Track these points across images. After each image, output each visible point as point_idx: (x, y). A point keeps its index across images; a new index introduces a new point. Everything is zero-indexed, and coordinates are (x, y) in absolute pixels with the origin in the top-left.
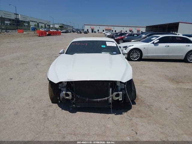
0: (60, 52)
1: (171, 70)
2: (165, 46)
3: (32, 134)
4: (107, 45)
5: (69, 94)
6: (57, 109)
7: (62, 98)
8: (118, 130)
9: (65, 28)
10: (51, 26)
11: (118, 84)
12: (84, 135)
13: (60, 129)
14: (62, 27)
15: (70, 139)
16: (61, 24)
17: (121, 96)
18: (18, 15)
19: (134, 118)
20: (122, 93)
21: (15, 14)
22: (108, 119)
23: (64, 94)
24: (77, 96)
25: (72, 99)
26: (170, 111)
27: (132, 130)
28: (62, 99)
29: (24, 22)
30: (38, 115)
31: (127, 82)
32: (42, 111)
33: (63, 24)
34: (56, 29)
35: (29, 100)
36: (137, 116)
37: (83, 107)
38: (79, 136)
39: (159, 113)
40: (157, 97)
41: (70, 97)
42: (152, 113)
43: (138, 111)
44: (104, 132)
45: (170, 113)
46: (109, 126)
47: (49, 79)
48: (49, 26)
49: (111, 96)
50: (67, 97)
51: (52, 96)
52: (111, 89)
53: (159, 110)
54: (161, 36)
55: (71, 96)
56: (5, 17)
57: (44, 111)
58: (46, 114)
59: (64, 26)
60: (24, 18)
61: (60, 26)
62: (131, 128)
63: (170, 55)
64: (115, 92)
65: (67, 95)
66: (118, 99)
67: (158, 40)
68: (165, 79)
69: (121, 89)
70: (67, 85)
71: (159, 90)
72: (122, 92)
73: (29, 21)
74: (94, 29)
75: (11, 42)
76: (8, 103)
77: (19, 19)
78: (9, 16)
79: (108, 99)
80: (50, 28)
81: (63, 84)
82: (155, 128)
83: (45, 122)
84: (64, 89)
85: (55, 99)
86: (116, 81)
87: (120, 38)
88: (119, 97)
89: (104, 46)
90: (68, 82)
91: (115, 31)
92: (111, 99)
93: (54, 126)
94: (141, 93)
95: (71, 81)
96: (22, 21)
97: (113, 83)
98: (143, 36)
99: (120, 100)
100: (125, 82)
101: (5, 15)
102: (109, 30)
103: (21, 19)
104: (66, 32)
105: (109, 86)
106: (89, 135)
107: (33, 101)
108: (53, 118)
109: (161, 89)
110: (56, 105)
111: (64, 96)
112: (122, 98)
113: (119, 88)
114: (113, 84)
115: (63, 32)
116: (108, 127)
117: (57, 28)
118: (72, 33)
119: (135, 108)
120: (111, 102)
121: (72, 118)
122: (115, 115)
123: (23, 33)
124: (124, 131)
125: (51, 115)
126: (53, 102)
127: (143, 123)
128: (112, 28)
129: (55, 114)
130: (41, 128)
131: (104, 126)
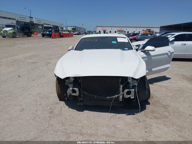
0: (69, 49)
1: (188, 70)
2: (182, 45)
3: (36, 132)
4: (118, 41)
5: (76, 90)
6: (64, 106)
7: (69, 94)
8: (129, 132)
9: (78, 30)
10: (64, 29)
11: (130, 81)
12: (91, 135)
13: (66, 127)
14: (74, 29)
15: (76, 139)
16: (74, 27)
17: (133, 93)
18: (33, 18)
19: (148, 119)
20: (134, 91)
21: (30, 17)
22: (119, 118)
23: (71, 90)
24: (85, 93)
25: (80, 96)
26: (189, 112)
27: (146, 132)
28: (69, 96)
29: (39, 25)
30: (44, 112)
31: (140, 78)
32: (49, 108)
33: (75, 27)
34: (68, 31)
35: (37, 97)
36: (152, 117)
37: (91, 105)
38: (86, 136)
39: (176, 114)
40: (174, 97)
41: (77, 94)
42: (168, 114)
43: (153, 112)
44: (114, 133)
45: (188, 114)
46: (119, 126)
47: (56, 75)
48: (62, 28)
49: (122, 93)
50: (74, 94)
51: (60, 93)
52: (121, 86)
53: (176, 111)
54: (177, 34)
55: (78, 92)
56: (21, 20)
57: (51, 109)
58: (52, 112)
59: (76, 28)
60: (39, 21)
61: (72, 29)
62: (144, 129)
63: (187, 54)
64: (126, 89)
65: (74, 91)
66: (130, 97)
67: (174, 38)
68: (181, 79)
69: (133, 86)
70: (74, 81)
71: (176, 89)
72: (134, 89)
73: (43, 24)
74: (106, 30)
75: (25, 43)
76: (15, 99)
77: (33, 22)
78: (24, 19)
79: (118, 97)
80: (63, 30)
81: (70, 80)
82: (172, 131)
83: (50, 119)
84: (71, 85)
85: (62, 96)
86: (127, 77)
87: (132, 38)
88: (131, 95)
89: (115, 42)
90: (75, 78)
91: (128, 32)
92: (121, 97)
93: (59, 124)
94: (155, 92)
95: (78, 77)
96: (36, 24)
97: (124, 79)
98: (157, 35)
99: (131, 98)
100: (137, 78)
101: (20, 18)
102: (121, 31)
103: (35, 22)
104: (78, 34)
105: (120, 83)
106: (97, 136)
107: (40, 98)
108: (59, 116)
109: (178, 89)
110: (63, 103)
111: (71, 92)
112: (134, 96)
113: (131, 85)
114: (124, 81)
115: (75, 34)
116: (118, 128)
117: (70, 30)
118: (84, 34)
119: (150, 108)
120: (121, 100)
121: (78, 116)
122: (127, 115)
123: (37, 35)
124: (136, 132)
125: (57, 113)
126: (60, 100)
127: (158, 125)
128: (125, 29)
129: (61, 112)
130: (45, 126)
131: (114, 126)
